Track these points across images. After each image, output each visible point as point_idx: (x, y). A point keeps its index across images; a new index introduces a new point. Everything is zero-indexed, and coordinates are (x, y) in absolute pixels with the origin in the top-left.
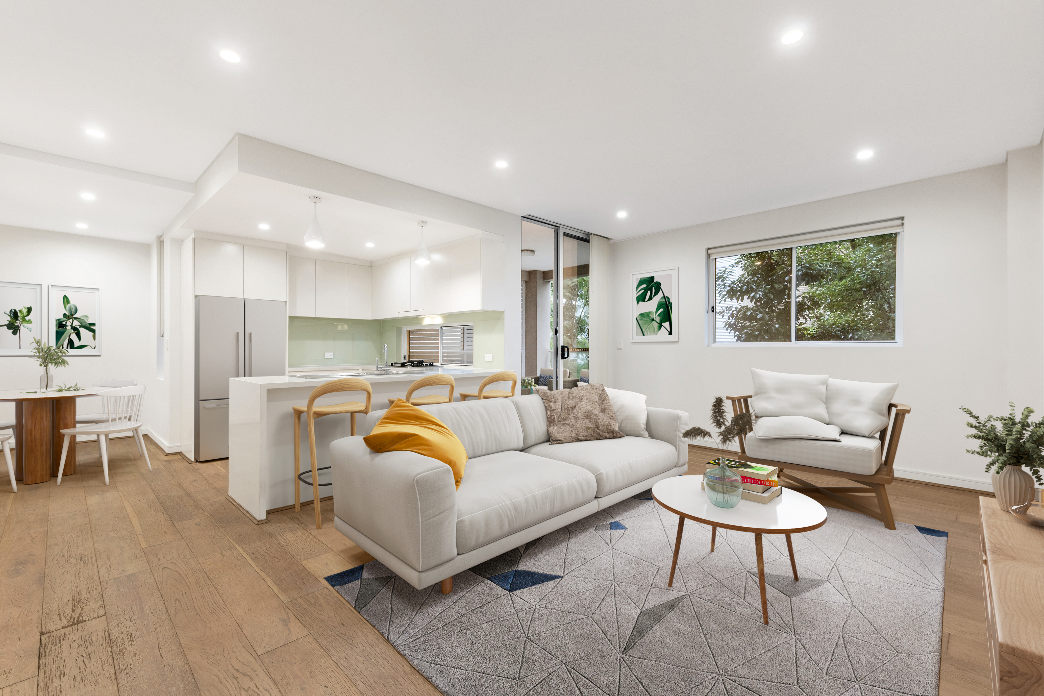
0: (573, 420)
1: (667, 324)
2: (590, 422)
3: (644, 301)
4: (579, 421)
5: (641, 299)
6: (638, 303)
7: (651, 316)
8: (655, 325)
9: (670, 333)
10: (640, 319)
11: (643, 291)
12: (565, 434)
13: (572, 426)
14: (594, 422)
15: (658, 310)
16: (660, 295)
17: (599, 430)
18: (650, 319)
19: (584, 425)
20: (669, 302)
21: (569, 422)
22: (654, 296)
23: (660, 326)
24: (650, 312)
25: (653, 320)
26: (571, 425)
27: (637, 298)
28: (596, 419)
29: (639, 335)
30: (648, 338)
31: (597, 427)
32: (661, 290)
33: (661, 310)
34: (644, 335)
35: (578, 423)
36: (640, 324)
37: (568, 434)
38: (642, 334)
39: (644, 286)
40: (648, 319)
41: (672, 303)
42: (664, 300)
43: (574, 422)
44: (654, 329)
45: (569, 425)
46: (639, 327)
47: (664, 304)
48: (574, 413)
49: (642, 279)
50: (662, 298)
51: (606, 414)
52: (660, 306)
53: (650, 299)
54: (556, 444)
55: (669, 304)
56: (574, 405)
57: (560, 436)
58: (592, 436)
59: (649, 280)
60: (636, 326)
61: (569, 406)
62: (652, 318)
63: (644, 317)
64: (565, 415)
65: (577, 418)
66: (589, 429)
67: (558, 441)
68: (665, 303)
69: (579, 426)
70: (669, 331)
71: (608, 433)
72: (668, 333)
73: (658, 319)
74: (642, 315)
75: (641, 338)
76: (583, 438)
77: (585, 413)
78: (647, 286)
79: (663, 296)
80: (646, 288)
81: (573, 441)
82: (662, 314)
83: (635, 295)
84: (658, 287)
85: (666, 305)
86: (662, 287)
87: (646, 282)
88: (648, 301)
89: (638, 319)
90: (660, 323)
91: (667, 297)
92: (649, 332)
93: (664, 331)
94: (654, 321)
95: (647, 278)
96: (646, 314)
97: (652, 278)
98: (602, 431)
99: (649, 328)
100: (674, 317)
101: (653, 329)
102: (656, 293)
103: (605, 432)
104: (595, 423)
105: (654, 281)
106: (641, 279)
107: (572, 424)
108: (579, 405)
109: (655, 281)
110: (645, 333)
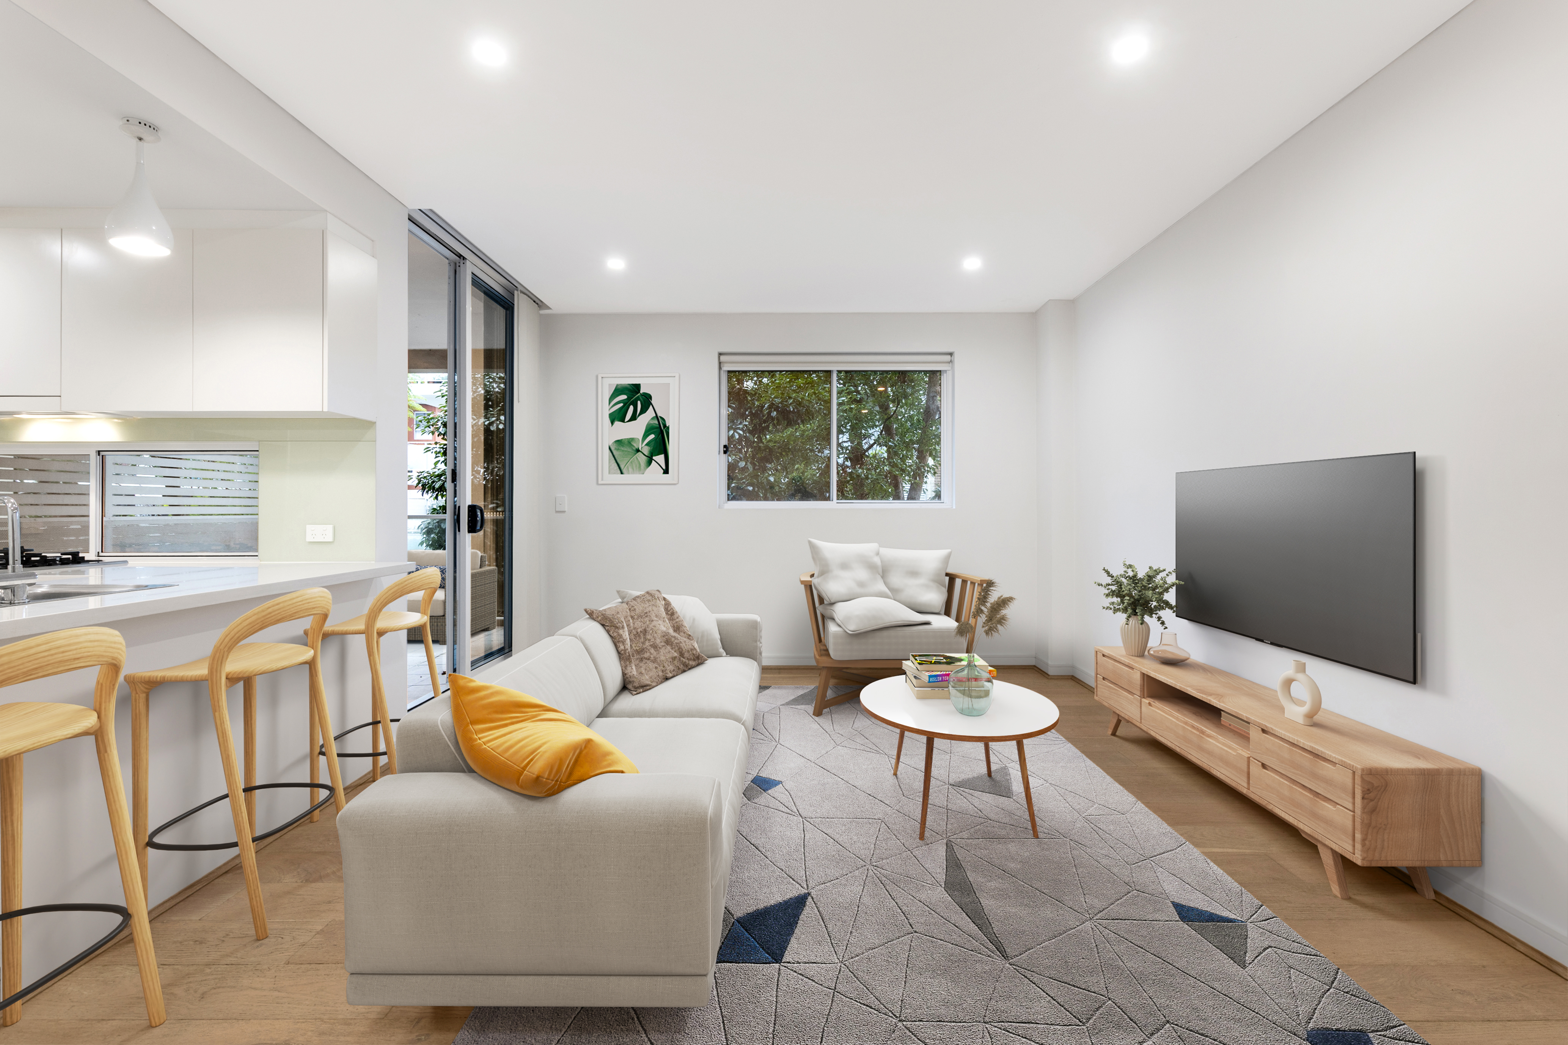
0: (652, 651)
1: (660, 458)
2: (672, 649)
3: (623, 421)
4: (661, 650)
5: (618, 417)
6: (612, 423)
7: (635, 445)
8: (642, 459)
9: (666, 471)
10: (616, 449)
11: (622, 405)
12: (651, 674)
13: (655, 661)
14: (677, 648)
15: (645, 436)
16: (650, 413)
17: (684, 658)
18: (633, 449)
19: (669, 656)
20: (665, 426)
21: (648, 654)
22: (640, 415)
23: (650, 461)
24: (633, 439)
25: (638, 451)
26: (652, 658)
27: (611, 415)
28: (678, 643)
29: (615, 473)
30: (626, 478)
31: (682, 654)
32: (651, 406)
33: (652, 436)
34: (622, 473)
35: (660, 654)
36: (616, 457)
37: (653, 673)
38: (619, 472)
39: (624, 397)
40: (630, 450)
41: (668, 428)
42: (657, 422)
43: (655, 653)
44: (640, 464)
45: (649, 659)
46: (614, 461)
47: (656, 428)
48: (649, 640)
49: (619, 387)
50: (653, 419)
51: (682, 634)
52: (649, 431)
53: (634, 418)
54: (643, 692)
55: (664, 428)
56: (643, 628)
57: (646, 679)
58: (679, 669)
59: (631, 388)
60: (609, 460)
61: (639, 631)
62: (637, 448)
63: (623, 446)
64: (638, 645)
65: (656, 647)
66: (675, 660)
67: (645, 688)
68: (658, 426)
69: (663, 658)
70: (664, 468)
71: (694, 660)
72: (662, 471)
73: (646, 450)
74: (619, 442)
75: (618, 478)
76: (671, 675)
77: (664, 636)
78: (629, 398)
79: (655, 415)
80: (627, 401)
81: (662, 682)
82: (654, 442)
83: (606, 410)
84: (647, 401)
85: (659, 430)
86: (652, 402)
87: (627, 392)
88: (629, 421)
89: (613, 449)
90: (649, 456)
91: (660, 417)
92: (630, 469)
93: (655, 469)
94: (639, 453)
95: (628, 386)
96: (626, 442)
97: (637, 387)
98: (688, 659)
99: (631, 462)
100: (672, 447)
101: (638, 465)
102: (644, 410)
103: (691, 659)
104: (679, 649)
105: (639, 391)
106: (617, 385)
107: (654, 657)
108: (651, 626)
109: (641, 392)
110: (624, 471)
